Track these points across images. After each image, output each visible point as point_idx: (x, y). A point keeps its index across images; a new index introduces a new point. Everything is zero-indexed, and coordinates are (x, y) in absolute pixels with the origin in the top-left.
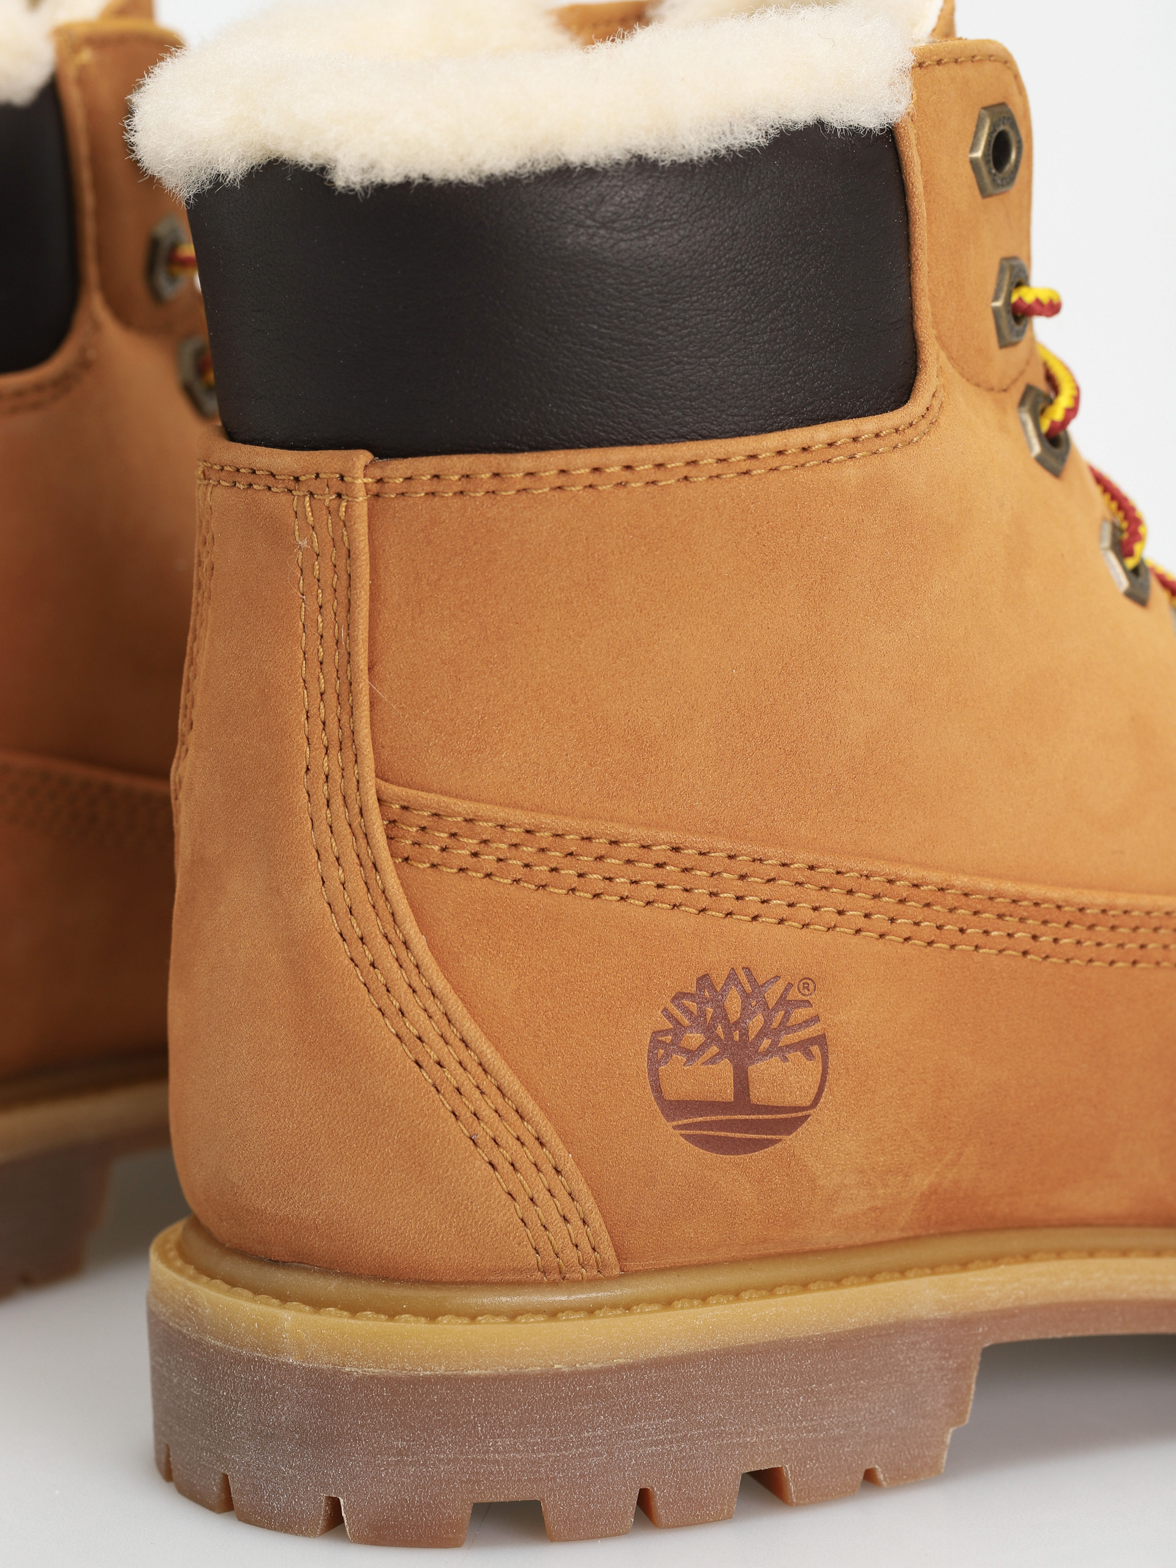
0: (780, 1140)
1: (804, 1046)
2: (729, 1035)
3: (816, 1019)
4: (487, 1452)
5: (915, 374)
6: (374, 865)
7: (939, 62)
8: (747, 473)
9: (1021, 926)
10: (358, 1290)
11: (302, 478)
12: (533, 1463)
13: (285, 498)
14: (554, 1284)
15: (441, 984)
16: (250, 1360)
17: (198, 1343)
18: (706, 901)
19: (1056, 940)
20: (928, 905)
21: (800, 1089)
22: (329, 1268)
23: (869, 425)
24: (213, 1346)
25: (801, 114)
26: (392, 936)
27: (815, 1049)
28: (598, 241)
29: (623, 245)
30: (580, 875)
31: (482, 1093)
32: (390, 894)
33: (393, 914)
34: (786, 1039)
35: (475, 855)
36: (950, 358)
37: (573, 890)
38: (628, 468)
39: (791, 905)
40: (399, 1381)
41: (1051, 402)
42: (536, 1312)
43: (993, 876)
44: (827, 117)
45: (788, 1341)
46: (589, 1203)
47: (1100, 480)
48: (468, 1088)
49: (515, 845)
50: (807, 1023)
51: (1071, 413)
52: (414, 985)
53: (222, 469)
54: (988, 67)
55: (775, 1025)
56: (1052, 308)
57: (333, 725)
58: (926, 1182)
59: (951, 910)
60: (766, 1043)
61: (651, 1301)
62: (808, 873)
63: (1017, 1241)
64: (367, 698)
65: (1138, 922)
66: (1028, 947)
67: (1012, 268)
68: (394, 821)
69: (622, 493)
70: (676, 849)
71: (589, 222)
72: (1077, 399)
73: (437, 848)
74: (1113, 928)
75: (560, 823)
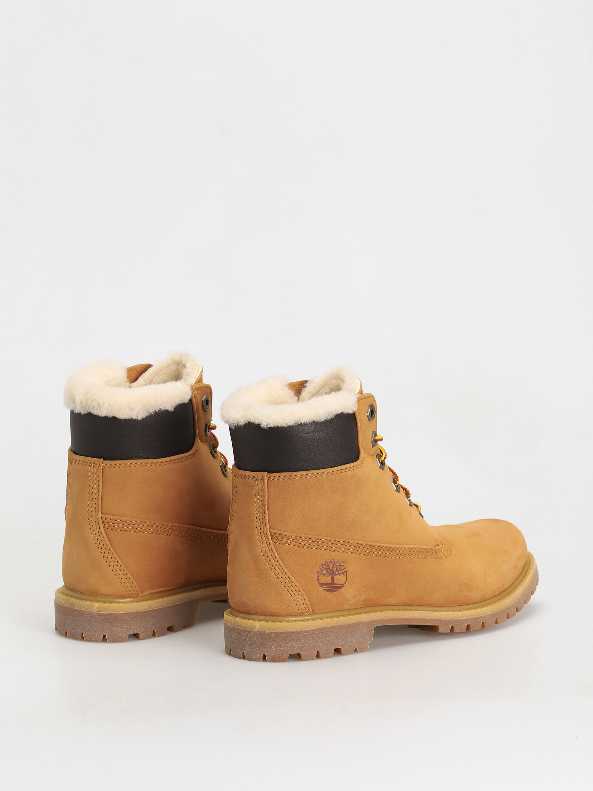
0: (339, 590)
1: (343, 573)
2: (330, 572)
3: (345, 568)
4: (291, 645)
5: (359, 455)
6: (269, 544)
7: (361, 399)
8: (332, 474)
9: (380, 551)
10: (268, 618)
11: (255, 477)
12: (299, 647)
13: (252, 480)
14: (301, 616)
15: (282, 564)
16: (249, 631)
17: (238, 629)
18: (326, 548)
19: (386, 554)
20: (364, 548)
21: (343, 581)
22: (262, 614)
23: (352, 464)
24: (241, 629)
25: (339, 412)
26: (273, 556)
27: (345, 574)
28: (307, 436)
29: (311, 436)
30: (305, 544)
31: (289, 582)
32: (272, 548)
33: (273, 552)
34: (340, 572)
35: (287, 541)
36: (364, 451)
37: (303, 547)
38: (312, 474)
39: (340, 548)
40: (276, 633)
41: (382, 456)
42: (299, 621)
43: (375, 542)
44: (344, 412)
45: (341, 625)
46: (308, 601)
47: (390, 469)
48: (287, 582)
49: (294, 539)
50: (343, 569)
51: (385, 458)
52: (277, 564)
53: (239, 475)
54: (369, 398)
55: (338, 569)
56: (381, 440)
57: (261, 519)
58: (364, 597)
59: (368, 549)
60: (337, 573)
61: (318, 618)
62: (343, 543)
63: (380, 608)
64: (267, 515)
65: (392, 550)
66: (381, 555)
67: (374, 433)
68: (272, 536)
69: (311, 478)
70: (321, 539)
71: (305, 433)
72: (386, 456)
73: (280, 540)
74: (396, 551)
75: (301, 536)
